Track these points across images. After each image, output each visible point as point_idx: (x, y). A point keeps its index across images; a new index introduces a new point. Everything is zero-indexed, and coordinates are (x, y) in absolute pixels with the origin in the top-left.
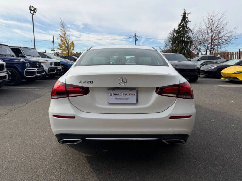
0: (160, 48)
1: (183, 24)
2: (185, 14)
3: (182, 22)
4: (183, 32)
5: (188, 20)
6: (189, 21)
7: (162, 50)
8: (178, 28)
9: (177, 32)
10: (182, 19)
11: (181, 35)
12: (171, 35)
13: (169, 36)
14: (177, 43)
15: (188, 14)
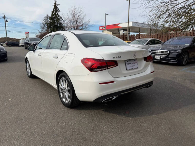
0: (39, 31)
1: (55, 13)
2: (55, 4)
3: (54, 10)
4: (56, 19)
5: (58, 9)
6: (60, 11)
7: (40, 33)
8: (52, 15)
9: (51, 19)
10: (54, 9)
11: (55, 21)
12: (45, 21)
13: (43, 21)
14: (52, 28)
15: (58, 5)
